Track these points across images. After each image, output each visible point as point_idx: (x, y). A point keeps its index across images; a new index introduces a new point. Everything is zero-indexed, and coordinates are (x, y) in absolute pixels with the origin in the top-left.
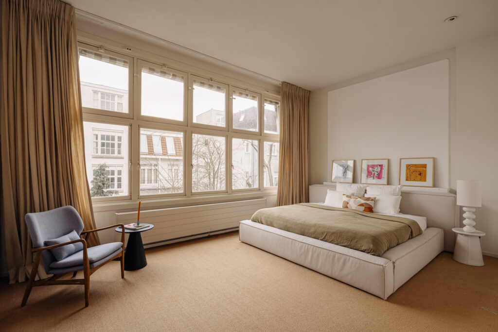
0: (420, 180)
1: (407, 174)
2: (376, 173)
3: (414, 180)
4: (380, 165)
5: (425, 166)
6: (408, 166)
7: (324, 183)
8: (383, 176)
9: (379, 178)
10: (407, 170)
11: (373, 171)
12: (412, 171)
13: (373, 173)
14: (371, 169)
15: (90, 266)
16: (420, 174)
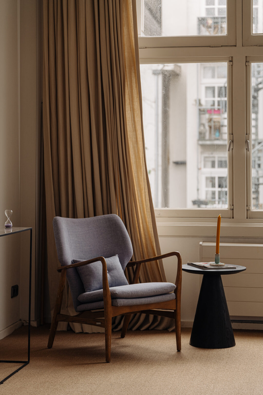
15: (112, 302)
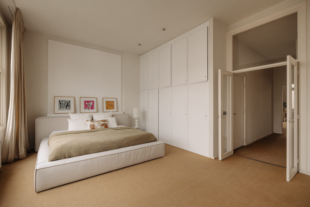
0: (112, 109)
1: (106, 106)
2: (90, 106)
3: (110, 109)
4: (92, 101)
5: (113, 102)
6: (107, 102)
7: (48, 115)
8: (94, 108)
9: (92, 109)
10: (106, 104)
11: (88, 104)
12: (108, 104)
13: (88, 106)
14: (87, 103)
16: (112, 106)
